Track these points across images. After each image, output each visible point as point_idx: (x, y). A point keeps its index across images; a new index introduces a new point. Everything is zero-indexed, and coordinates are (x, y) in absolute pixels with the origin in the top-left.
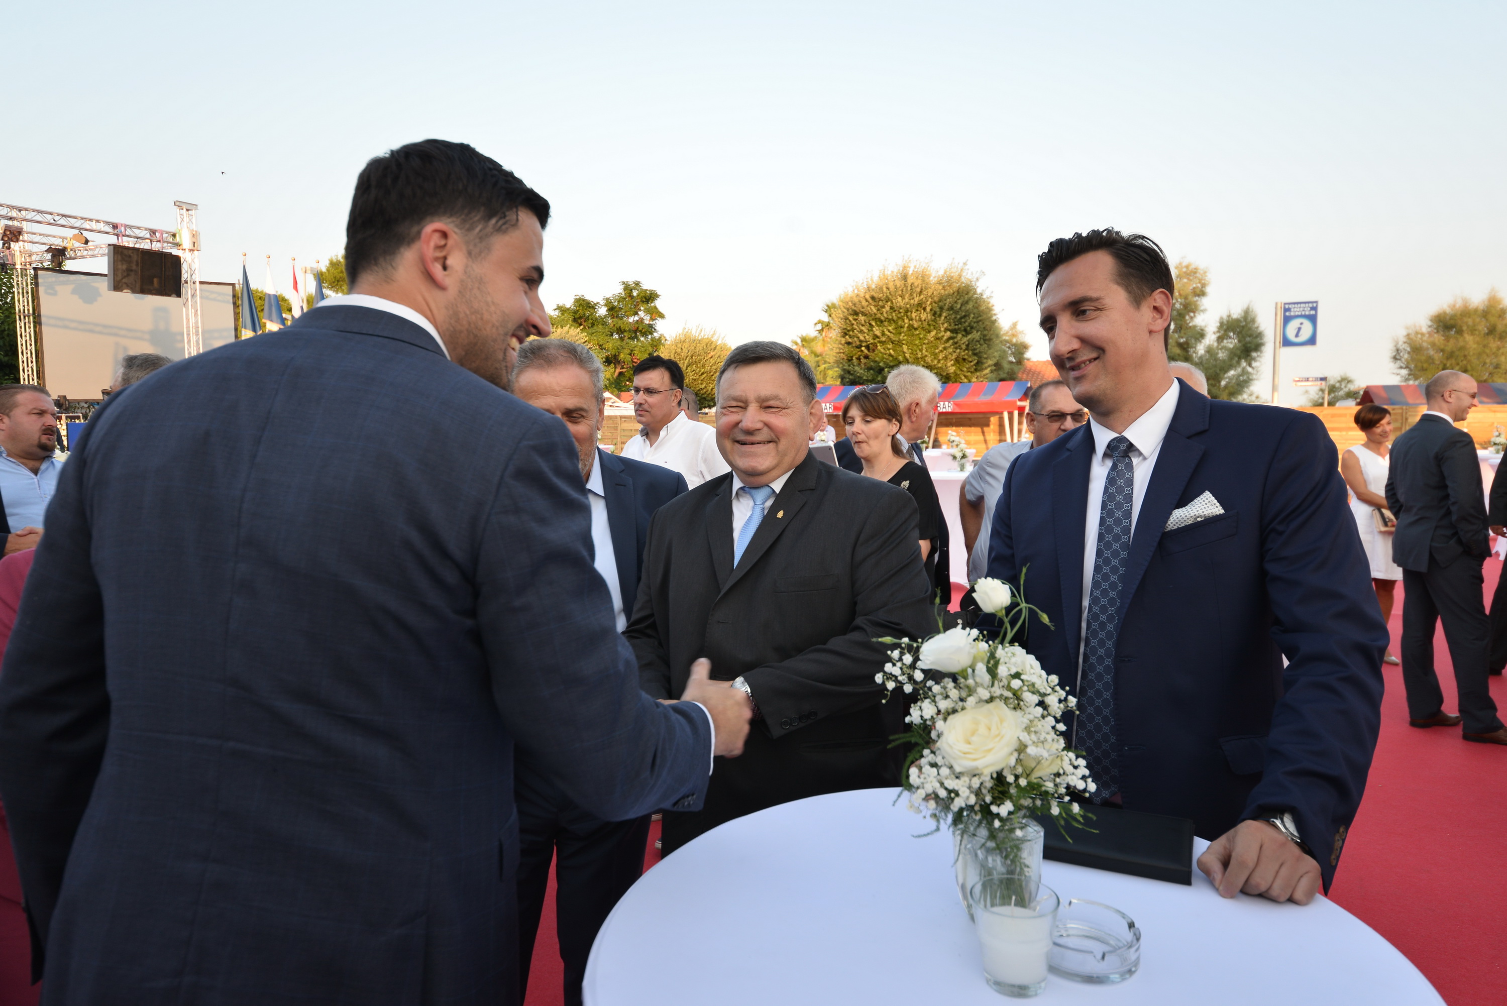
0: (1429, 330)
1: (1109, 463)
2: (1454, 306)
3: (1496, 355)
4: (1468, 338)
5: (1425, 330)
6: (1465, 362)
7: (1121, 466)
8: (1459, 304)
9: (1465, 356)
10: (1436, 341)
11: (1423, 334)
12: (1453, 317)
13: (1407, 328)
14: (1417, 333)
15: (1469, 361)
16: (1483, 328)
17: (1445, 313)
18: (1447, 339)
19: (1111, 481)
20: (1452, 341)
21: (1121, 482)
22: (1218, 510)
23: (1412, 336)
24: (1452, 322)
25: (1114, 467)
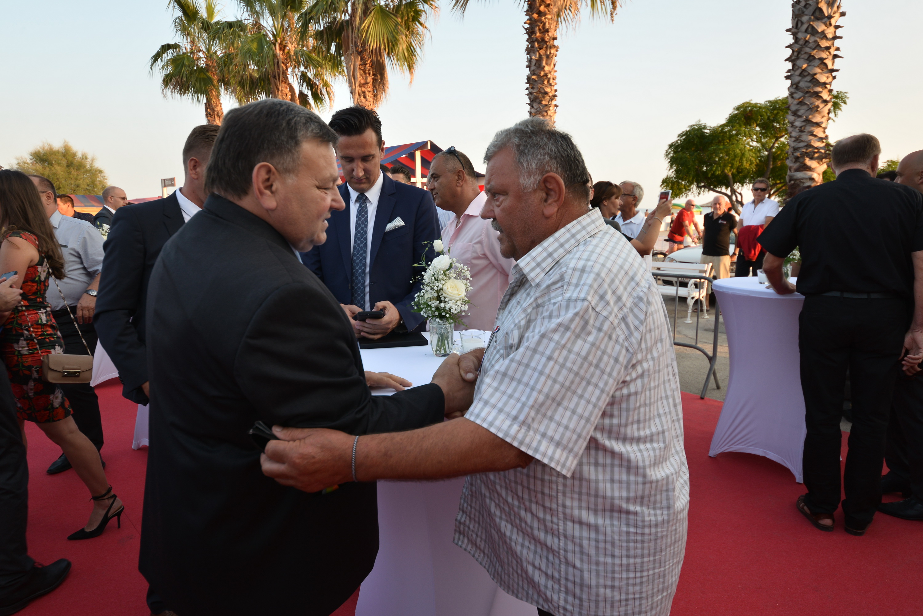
0: (31, 161)
1: (358, 205)
2: (44, 148)
3: (76, 179)
4: (58, 168)
5: (29, 161)
6: (58, 183)
7: (363, 206)
8: (47, 147)
9: (57, 179)
10: (38, 168)
11: (28, 164)
12: (45, 154)
13: (17, 159)
14: (24, 163)
15: (60, 182)
16: (64, 162)
17: (39, 151)
18: (44, 168)
19: (359, 212)
20: (48, 169)
21: (363, 213)
22: (403, 224)
23: (21, 164)
24: (45, 157)
25: (360, 206)
